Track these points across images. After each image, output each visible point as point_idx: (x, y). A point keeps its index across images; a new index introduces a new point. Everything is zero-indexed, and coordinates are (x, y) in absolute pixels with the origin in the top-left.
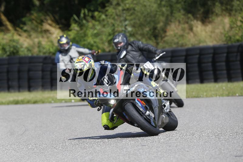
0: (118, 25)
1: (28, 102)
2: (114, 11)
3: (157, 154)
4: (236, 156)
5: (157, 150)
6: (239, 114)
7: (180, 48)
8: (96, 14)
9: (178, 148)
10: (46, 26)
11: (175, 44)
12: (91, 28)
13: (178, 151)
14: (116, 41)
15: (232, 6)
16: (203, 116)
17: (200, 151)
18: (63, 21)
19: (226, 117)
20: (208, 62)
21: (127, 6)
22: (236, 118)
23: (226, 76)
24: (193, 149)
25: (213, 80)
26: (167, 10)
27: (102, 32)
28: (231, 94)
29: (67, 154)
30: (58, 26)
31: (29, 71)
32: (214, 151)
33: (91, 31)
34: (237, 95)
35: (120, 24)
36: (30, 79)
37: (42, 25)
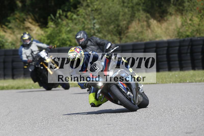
0: (88, 23)
1: (12, 88)
2: (84, 11)
3: (120, 131)
4: (187, 133)
5: (120, 128)
6: (189, 98)
7: (139, 42)
8: (69, 14)
9: (138, 126)
10: (28, 24)
11: (135, 39)
12: (65, 26)
13: (138, 129)
14: (78, 37)
15: (184, 7)
16: (159, 99)
17: (157, 129)
18: (42, 20)
19: (179, 100)
20: (163, 54)
21: (96, 7)
22: (187, 101)
23: (178, 66)
24: (151, 127)
25: (167, 69)
26: (129, 11)
27: (74, 29)
28: (182, 81)
29: (44, 132)
30: (37, 24)
31: (13, 61)
32: (168, 129)
33: (65, 28)
34: (188, 81)
35: (90, 22)
36: (13, 69)
37: (24, 23)
